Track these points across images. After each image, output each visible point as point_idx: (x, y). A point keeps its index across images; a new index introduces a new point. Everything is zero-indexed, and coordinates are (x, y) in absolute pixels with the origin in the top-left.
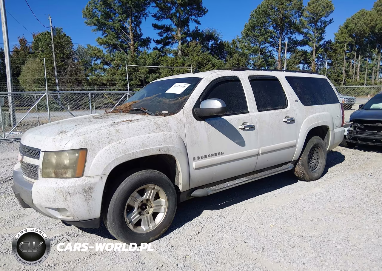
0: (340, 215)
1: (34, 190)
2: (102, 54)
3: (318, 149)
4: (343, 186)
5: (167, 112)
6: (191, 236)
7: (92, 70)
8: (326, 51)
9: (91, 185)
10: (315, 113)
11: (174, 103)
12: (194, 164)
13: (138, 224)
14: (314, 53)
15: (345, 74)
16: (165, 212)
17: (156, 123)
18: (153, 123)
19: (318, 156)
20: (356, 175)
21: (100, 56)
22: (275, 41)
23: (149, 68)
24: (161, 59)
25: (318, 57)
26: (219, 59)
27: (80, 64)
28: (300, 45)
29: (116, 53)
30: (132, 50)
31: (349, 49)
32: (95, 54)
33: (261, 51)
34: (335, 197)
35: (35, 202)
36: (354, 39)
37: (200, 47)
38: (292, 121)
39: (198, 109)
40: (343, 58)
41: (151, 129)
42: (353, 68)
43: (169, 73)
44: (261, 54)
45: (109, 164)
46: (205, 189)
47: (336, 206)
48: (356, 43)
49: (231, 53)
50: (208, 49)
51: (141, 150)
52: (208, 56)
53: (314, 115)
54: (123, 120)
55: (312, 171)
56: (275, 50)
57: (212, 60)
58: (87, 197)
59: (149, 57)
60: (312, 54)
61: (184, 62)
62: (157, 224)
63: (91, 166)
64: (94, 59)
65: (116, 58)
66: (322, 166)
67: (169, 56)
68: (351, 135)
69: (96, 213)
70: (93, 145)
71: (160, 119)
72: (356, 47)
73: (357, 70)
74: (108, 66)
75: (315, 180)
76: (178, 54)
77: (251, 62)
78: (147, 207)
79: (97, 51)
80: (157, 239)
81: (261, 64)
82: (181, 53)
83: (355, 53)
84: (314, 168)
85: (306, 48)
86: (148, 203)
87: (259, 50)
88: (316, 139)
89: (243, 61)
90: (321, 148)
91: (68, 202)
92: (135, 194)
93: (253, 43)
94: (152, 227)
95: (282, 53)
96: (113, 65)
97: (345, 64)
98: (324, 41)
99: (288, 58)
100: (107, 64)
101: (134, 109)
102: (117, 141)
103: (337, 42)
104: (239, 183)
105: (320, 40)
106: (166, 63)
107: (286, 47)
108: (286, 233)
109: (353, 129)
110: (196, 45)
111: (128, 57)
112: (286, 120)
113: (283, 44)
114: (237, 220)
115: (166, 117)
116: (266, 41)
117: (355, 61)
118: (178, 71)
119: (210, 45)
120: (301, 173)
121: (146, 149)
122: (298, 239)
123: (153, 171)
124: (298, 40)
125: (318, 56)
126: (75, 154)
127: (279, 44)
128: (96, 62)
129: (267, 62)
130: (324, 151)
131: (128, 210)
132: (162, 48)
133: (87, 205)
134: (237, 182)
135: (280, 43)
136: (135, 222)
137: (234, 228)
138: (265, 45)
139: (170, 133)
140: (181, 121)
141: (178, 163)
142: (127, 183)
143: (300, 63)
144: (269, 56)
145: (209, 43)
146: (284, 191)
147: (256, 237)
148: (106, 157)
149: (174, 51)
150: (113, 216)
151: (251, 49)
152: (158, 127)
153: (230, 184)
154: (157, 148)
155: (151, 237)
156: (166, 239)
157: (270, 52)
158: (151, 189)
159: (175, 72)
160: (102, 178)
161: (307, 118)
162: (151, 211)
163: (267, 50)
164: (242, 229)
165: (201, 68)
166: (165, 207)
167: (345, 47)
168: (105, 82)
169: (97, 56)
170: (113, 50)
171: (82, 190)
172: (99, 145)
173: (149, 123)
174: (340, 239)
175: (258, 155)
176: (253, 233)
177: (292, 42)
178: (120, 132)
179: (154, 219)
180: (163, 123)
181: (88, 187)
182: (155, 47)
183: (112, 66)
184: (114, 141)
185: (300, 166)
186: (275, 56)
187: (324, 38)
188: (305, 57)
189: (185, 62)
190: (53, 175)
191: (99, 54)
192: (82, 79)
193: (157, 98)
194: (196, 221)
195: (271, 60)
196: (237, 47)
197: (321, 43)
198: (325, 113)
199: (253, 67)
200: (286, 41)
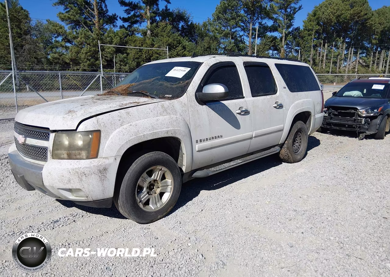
0: (325, 192)
1: (44, 172)
2: (64, 31)
3: (301, 133)
4: (324, 167)
5: (171, 96)
6: (195, 214)
7: (53, 48)
8: (295, 38)
9: (105, 166)
10: (300, 99)
11: (176, 87)
12: (197, 147)
13: (147, 203)
14: (283, 40)
15: (312, 62)
16: (170, 192)
17: (163, 106)
18: (160, 106)
19: (300, 139)
20: (333, 157)
21: (61, 33)
22: (246, 26)
23: (116, 48)
24: (129, 38)
25: (287, 44)
26: (191, 41)
27: (40, 41)
28: (270, 31)
29: (80, 30)
30: (97, 28)
31: (316, 36)
32: (56, 31)
33: (232, 36)
34: (318, 177)
35: (46, 183)
36: (321, 27)
37: (169, 27)
38: (280, 106)
39: (200, 93)
40: (311, 46)
41: (159, 112)
42: (319, 56)
43: (138, 54)
44: (232, 38)
45: (122, 146)
46: (205, 170)
47: (321, 184)
48: (323, 31)
49: (202, 36)
50: (178, 31)
51: (151, 132)
52: (178, 37)
53: (300, 101)
54: (130, 102)
55: (295, 154)
56: (246, 35)
57: (183, 42)
58: (102, 178)
59: (115, 36)
60: (281, 40)
61: (153, 43)
62: (163, 203)
63: (106, 147)
64: (54, 36)
65: (80, 35)
66: (303, 149)
67: (137, 35)
68: (326, 121)
69: (110, 193)
70: (106, 127)
71: (167, 103)
72: (323, 35)
73: (323, 58)
74: (70, 43)
75: (298, 162)
76: (147, 34)
77: (222, 46)
78: (155, 187)
79: (58, 27)
80: (164, 217)
81: (232, 49)
82: (150, 33)
83: (322, 41)
84: (297, 151)
85: (276, 34)
86: (155, 184)
87: (230, 34)
88: (300, 124)
89: (214, 45)
90: (304, 132)
91: (83, 182)
92: (145, 175)
93: (224, 27)
94: (159, 206)
95: (253, 38)
96: (77, 43)
97: (312, 52)
98: (293, 27)
99: (258, 43)
100: (69, 41)
101: (133, 91)
102: (128, 123)
103: (305, 30)
104: (235, 164)
105: (289, 26)
106: (134, 43)
107: (257, 32)
108: (281, 208)
109: (327, 115)
110: (165, 25)
111: (93, 35)
112: (275, 105)
113: (254, 30)
114: (235, 198)
115: (171, 101)
116: (237, 25)
117: (322, 48)
118: (147, 52)
119: (180, 26)
120: (286, 156)
121: (155, 131)
122: (293, 213)
123: (161, 153)
124: (268, 25)
125: (287, 42)
126: (89, 135)
127: (249, 29)
128: (57, 39)
129: (238, 47)
130: (306, 135)
131: (139, 190)
132: (130, 26)
133: (101, 185)
134: (233, 164)
135: (251, 28)
136: (144, 202)
137: (233, 205)
138: (236, 29)
139: (176, 116)
140: (185, 105)
141: (183, 145)
142: (138, 165)
143: (270, 49)
144: (240, 41)
145: (179, 24)
146: (271, 172)
147: (256, 212)
148: (120, 138)
149: (142, 30)
150: (125, 196)
151: (222, 33)
152: (165, 110)
153: (227, 166)
154: (165, 130)
155: (160, 215)
156: (172, 217)
157: (241, 36)
158: (158, 171)
159: (144, 53)
160: (116, 159)
161: (293, 104)
162: (158, 191)
163: (238, 34)
164: (242, 206)
165: (172, 50)
166: (171, 187)
167: (313, 35)
168: (68, 61)
169: (58, 32)
170: (76, 27)
171: (97, 170)
172: (112, 127)
173: (156, 106)
174: (329, 212)
175: (251, 138)
176: (252, 209)
177: (262, 28)
178: (130, 114)
179: (161, 199)
180: (169, 106)
181: (103, 168)
182: (122, 25)
183: (75, 44)
184: (125, 123)
185: (285, 149)
186: (246, 41)
187: (293, 24)
188: (274, 43)
189: (155, 43)
190: (65, 156)
191: (60, 30)
192: (42, 58)
193: (157, 81)
194: (196, 200)
195: (241, 45)
196: (208, 30)
197: (290, 30)
198: (308, 99)
199: (223, 52)
200: (257, 26)
